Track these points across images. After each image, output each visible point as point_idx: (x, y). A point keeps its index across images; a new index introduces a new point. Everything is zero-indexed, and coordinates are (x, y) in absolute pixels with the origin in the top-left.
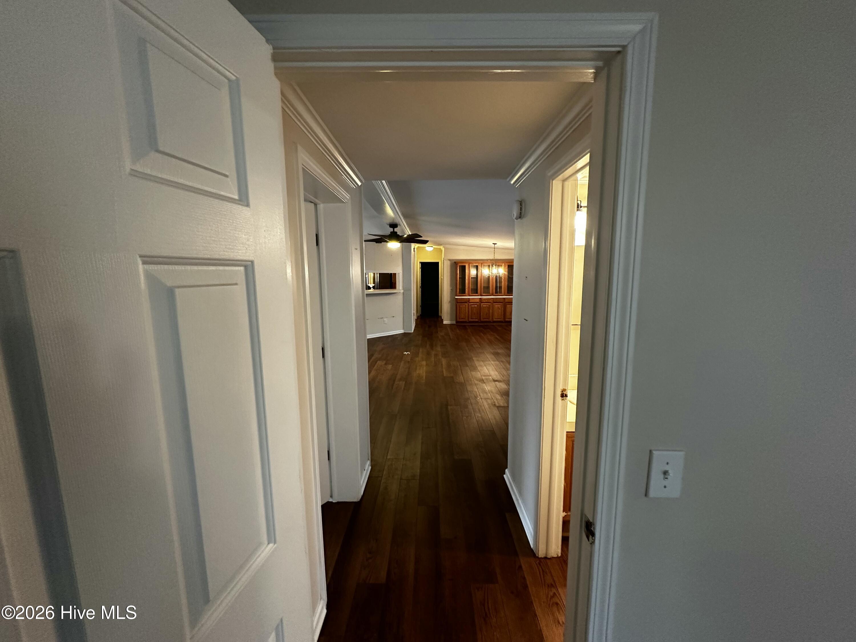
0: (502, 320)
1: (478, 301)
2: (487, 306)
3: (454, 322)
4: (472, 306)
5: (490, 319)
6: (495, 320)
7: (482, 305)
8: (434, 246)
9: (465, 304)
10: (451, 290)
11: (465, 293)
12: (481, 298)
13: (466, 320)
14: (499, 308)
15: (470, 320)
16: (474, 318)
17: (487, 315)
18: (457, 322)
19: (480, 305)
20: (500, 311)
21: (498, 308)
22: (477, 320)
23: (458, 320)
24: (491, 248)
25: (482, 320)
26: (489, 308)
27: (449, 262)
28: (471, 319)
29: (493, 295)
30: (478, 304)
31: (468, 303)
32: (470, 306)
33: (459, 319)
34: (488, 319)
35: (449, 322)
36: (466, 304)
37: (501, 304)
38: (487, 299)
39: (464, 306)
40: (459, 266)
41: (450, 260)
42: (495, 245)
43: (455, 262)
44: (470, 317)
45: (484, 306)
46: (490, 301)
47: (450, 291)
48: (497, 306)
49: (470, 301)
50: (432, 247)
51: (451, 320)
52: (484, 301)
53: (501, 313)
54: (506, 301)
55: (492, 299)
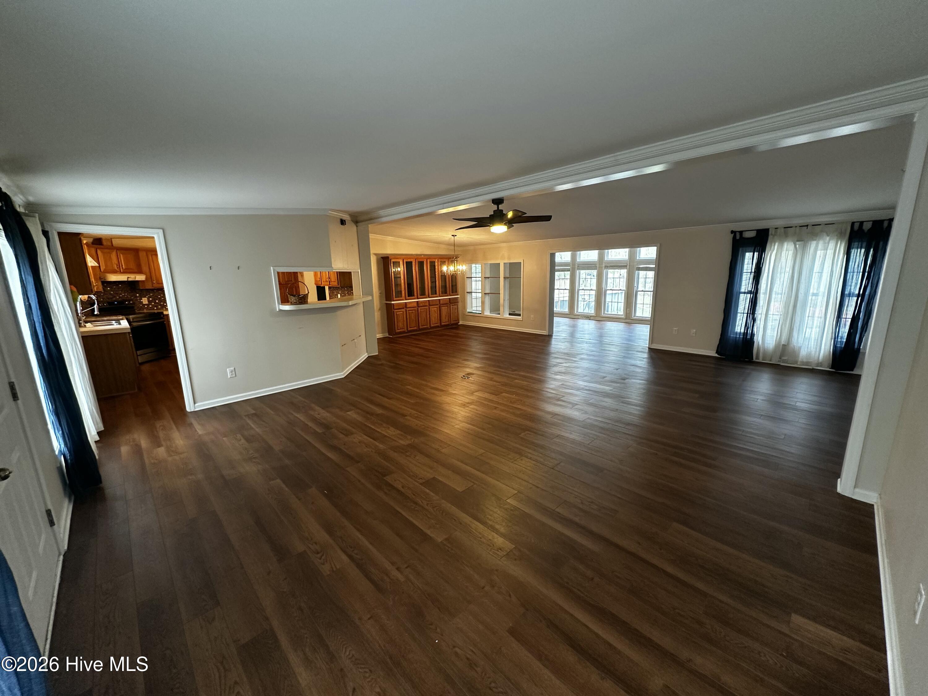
0: (439, 324)
1: (415, 305)
2: (423, 311)
3: (387, 335)
5: (428, 326)
6: (432, 326)
7: (419, 310)
11: (402, 297)
12: (418, 301)
13: (404, 329)
16: (413, 326)
17: (425, 320)
18: (395, 334)
20: (436, 315)
21: (434, 311)
22: (415, 328)
23: (391, 331)
25: (421, 327)
26: (426, 312)
28: (410, 328)
30: (415, 308)
31: (405, 309)
32: (408, 312)
33: (398, 329)
34: (426, 325)
35: (381, 335)
36: (403, 310)
38: (423, 302)
42: (455, 237)
44: (409, 326)
45: (421, 311)
46: (427, 304)
47: (379, 295)
48: (433, 308)
49: (408, 306)
51: (383, 333)
52: (421, 305)
53: (438, 316)
55: (428, 301)
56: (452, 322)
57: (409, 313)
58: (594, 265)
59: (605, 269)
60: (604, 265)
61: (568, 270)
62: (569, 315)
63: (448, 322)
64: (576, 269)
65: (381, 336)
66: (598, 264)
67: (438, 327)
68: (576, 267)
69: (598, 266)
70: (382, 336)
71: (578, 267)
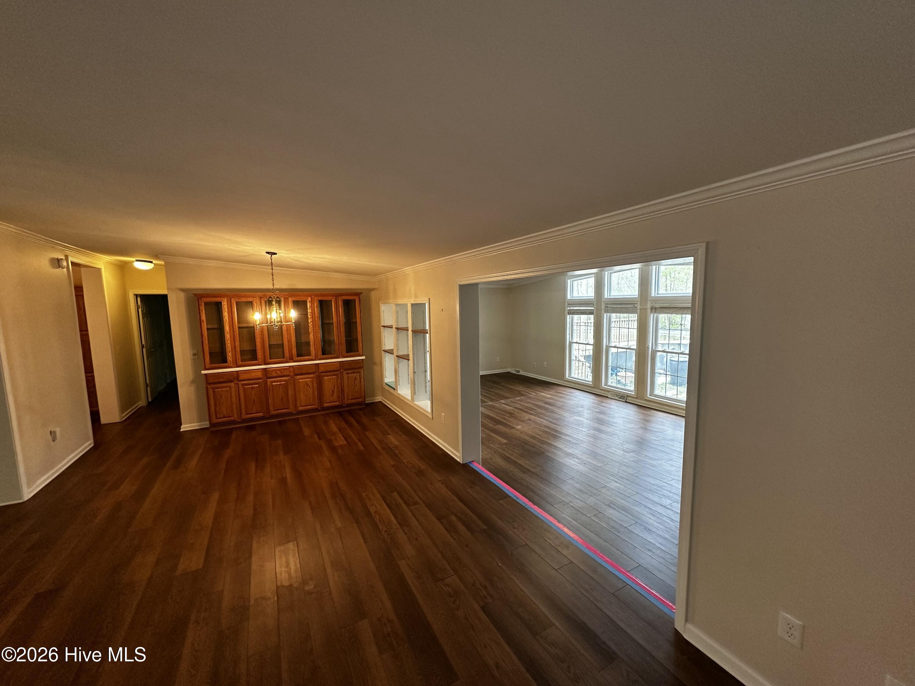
0: (316, 406)
1: (259, 375)
2: (280, 384)
3: (206, 424)
4: (245, 387)
5: (291, 409)
6: (301, 408)
7: (269, 383)
8: (154, 262)
9: (228, 384)
10: (194, 355)
11: (226, 362)
12: (265, 369)
13: (235, 417)
14: (308, 385)
15: (245, 416)
16: (254, 411)
17: (282, 399)
18: (212, 425)
19: (266, 383)
20: (311, 390)
22: (261, 414)
23: (215, 421)
24: (263, 264)
25: (274, 413)
26: (286, 387)
27: (182, 295)
28: (247, 414)
29: (291, 360)
31: (236, 381)
32: (241, 388)
33: (217, 418)
34: (286, 409)
35: (196, 424)
36: (232, 384)
37: (312, 376)
38: (280, 370)
39: (228, 389)
40: (203, 304)
41: (183, 290)
42: (274, 255)
43: (195, 295)
44: (243, 411)
45: (274, 384)
46: (287, 373)
47: (192, 357)
48: (302, 380)
49: (240, 378)
50: (151, 262)
51: (200, 420)
52: (274, 374)
53: (313, 391)
54: (322, 369)
55: (291, 369)
56: (347, 402)
57: (244, 389)
58: (632, 306)
59: (651, 312)
60: (649, 306)
61: (591, 313)
62: (592, 387)
63: (339, 401)
64: (603, 311)
65: (195, 426)
66: (639, 303)
67: (316, 410)
68: (603, 307)
69: (639, 307)
70: (199, 426)
71: (606, 307)
